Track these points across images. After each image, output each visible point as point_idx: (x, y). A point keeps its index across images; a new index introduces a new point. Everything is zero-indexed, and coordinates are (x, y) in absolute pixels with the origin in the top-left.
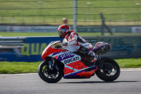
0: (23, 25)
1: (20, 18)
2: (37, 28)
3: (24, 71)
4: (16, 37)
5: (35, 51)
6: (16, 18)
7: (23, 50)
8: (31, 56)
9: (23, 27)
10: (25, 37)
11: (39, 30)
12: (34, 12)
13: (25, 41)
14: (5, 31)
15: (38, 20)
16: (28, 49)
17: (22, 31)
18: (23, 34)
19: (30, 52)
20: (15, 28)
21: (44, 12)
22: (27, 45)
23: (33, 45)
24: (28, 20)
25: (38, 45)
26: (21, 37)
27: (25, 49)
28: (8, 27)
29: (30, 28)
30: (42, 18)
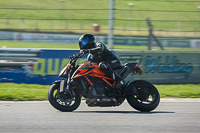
0: (37, 31)
1: (33, 22)
2: (56, 36)
3: (38, 97)
4: (26, 49)
5: (53, 69)
6: (27, 21)
7: (36, 67)
8: (47, 76)
9: (36, 35)
10: (39, 49)
11: (59, 39)
12: (53, 14)
13: (40, 54)
14: (11, 39)
15: (57, 26)
16: (43, 66)
17: (34, 40)
18: (36, 45)
19: (46, 71)
20: (25, 35)
21: (67, 15)
22: (42, 61)
23: (50, 61)
24: (44, 26)
25: (57, 60)
26: (33, 49)
27: (40, 65)
28: (15, 34)
29: (46, 36)
30: (64, 22)
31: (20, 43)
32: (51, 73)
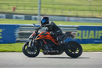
0: (77, 17)
1: (75, 12)
2: (87, 19)
4: (71, 26)
5: (85, 36)
6: (72, 11)
7: (76, 35)
8: (82, 39)
9: (77, 18)
10: (78, 26)
11: (89, 21)
12: (85, 8)
13: (78, 28)
14: (64, 21)
15: (88, 14)
16: (80, 34)
17: (76, 21)
18: (77, 23)
19: (82, 37)
20: (71, 19)
21: (93, 8)
22: (80, 32)
23: (84, 32)
24: (81, 14)
25: (87, 31)
26: (75, 26)
27: (78, 34)
28: (66, 18)
29: (82, 19)
30: (91, 12)
31: (69, 23)
32: (84, 38)
